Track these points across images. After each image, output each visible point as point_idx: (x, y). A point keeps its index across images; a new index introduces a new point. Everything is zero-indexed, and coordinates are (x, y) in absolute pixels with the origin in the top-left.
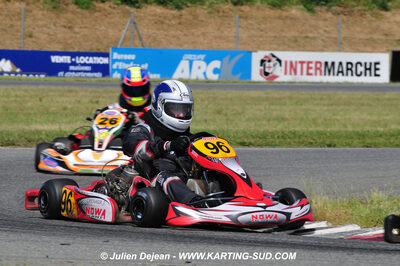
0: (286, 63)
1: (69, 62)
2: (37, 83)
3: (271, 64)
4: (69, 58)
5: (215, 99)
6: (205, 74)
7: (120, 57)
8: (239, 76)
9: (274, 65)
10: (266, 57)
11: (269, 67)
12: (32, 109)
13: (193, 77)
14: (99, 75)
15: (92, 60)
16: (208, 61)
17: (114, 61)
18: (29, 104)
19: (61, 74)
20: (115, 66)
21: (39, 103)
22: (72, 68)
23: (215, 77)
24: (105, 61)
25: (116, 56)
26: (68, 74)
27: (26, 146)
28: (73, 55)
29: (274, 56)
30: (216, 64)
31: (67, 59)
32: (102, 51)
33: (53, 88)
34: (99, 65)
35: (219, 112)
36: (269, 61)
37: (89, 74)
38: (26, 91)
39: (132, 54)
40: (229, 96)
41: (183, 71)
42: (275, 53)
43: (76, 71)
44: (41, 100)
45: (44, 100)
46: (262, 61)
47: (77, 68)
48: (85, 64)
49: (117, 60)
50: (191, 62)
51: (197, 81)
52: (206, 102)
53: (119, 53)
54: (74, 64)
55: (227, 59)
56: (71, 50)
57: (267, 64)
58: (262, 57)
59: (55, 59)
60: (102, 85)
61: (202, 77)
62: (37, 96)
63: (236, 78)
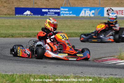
0: (115, 11)
1: (48, 11)
2: (38, 18)
3: (110, 11)
4: (48, 10)
5: (92, 22)
6: (89, 15)
7: (63, 9)
8: (100, 15)
9: (111, 12)
10: (109, 9)
11: (110, 12)
12: (36, 26)
13: (86, 16)
14: (57, 15)
15: (54, 11)
16: (90, 11)
17: (61, 11)
18: (35, 25)
19: (45, 15)
20: (62, 13)
21: (38, 24)
22: (48, 13)
23: (93, 16)
24: (59, 11)
25: (62, 9)
26: (47, 15)
27: (34, 37)
28: (49, 9)
29: (111, 9)
30: (93, 11)
31: (47, 10)
32: (58, 8)
33: (42, 19)
34: (57, 12)
35: (94, 27)
36: (110, 10)
37: (54, 15)
38: (34, 20)
39: (67, 8)
40: (97, 21)
41: (83, 14)
42: (111, 8)
43: (50, 14)
44: (39, 23)
45: (40, 23)
46: (108, 11)
47: (50, 13)
48: (52, 12)
49: (62, 11)
50: (85, 11)
51: (87, 17)
52: (90, 23)
53: (63, 8)
54: (49, 12)
55: (96, 10)
56: (48, 8)
57: (109, 11)
58: (107, 9)
59: (43, 10)
60: (58, 18)
61: (88, 16)
62: (38, 22)
63: (99, 16)
